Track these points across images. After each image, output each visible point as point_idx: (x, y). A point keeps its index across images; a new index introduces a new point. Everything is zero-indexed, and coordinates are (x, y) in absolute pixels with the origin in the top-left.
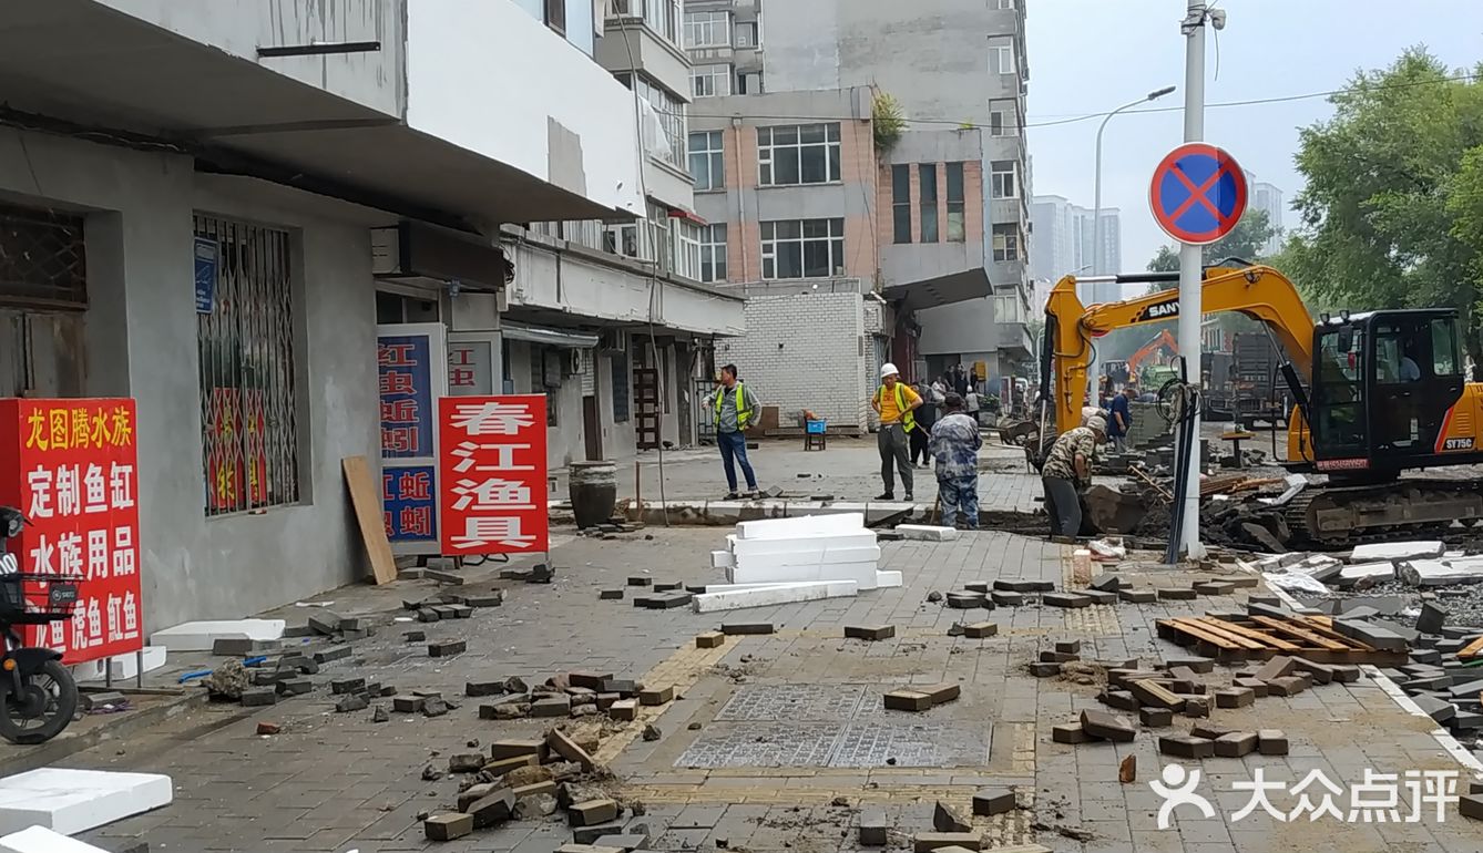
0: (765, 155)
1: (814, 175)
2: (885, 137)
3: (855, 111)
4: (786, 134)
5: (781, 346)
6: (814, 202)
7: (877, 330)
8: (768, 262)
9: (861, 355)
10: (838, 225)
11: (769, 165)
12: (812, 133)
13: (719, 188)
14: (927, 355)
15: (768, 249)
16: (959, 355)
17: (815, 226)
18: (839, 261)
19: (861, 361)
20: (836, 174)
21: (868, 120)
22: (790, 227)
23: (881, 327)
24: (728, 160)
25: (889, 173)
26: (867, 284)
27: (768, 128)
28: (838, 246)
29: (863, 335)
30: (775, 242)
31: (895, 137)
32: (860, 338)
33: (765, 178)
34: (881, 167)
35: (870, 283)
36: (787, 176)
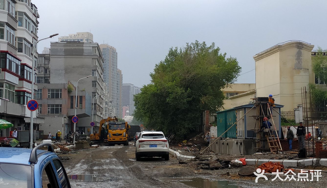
0: (49, 93)
1: (57, 97)
2: (69, 91)
3: (64, 87)
4: (53, 90)
5: (50, 125)
6: (57, 102)
7: (67, 123)
8: (49, 111)
9: (63, 127)
10: (61, 105)
11: (50, 95)
12: (57, 90)
13: (41, 99)
14: (79, 127)
15: (49, 109)
16: (85, 127)
17: (57, 105)
18: (61, 111)
19: (63, 128)
20: (61, 97)
21: (67, 89)
22: (53, 105)
23: (67, 122)
24: (43, 94)
25: (70, 97)
26: (65, 115)
27: (50, 89)
28: (61, 109)
29: (63, 124)
30: (50, 108)
31: (71, 91)
32: (63, 125)
33: (49, 97)
34: (69, 96)
35: (66, 115)
36: (53, 97)
